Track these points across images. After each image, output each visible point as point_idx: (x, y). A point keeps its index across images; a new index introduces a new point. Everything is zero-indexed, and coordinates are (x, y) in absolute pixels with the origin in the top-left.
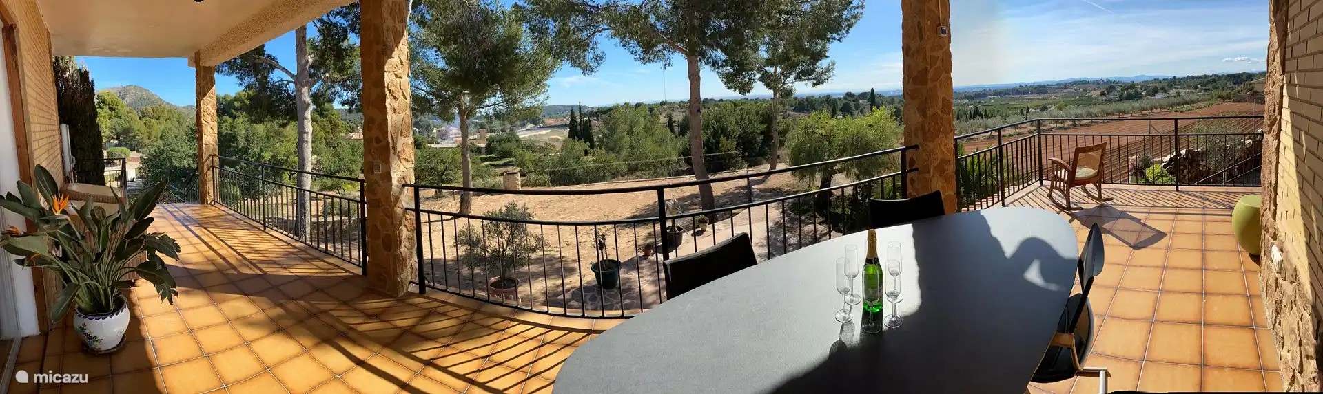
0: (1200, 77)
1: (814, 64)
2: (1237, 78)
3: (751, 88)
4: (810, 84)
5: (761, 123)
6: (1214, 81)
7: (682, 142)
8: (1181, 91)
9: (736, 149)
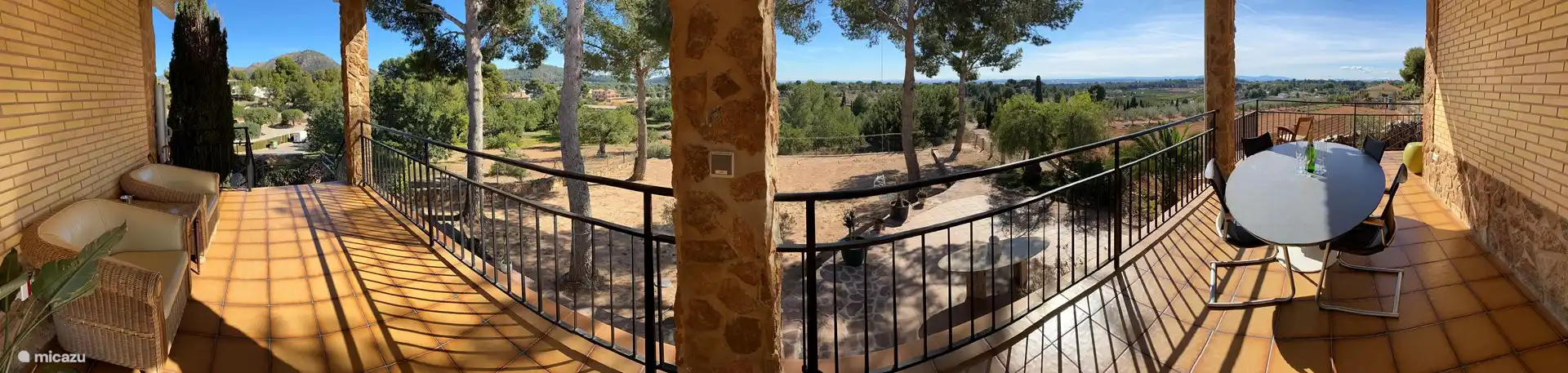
0: (1316, 82)
1: (1000, 51)
2: (1352, 85)
3: (937, 71)
4: (997, 69)
5: (940, 105)
6: (1331, 86)
7: (860, 122)
8: (1300, 93)
9: (920, 129)
